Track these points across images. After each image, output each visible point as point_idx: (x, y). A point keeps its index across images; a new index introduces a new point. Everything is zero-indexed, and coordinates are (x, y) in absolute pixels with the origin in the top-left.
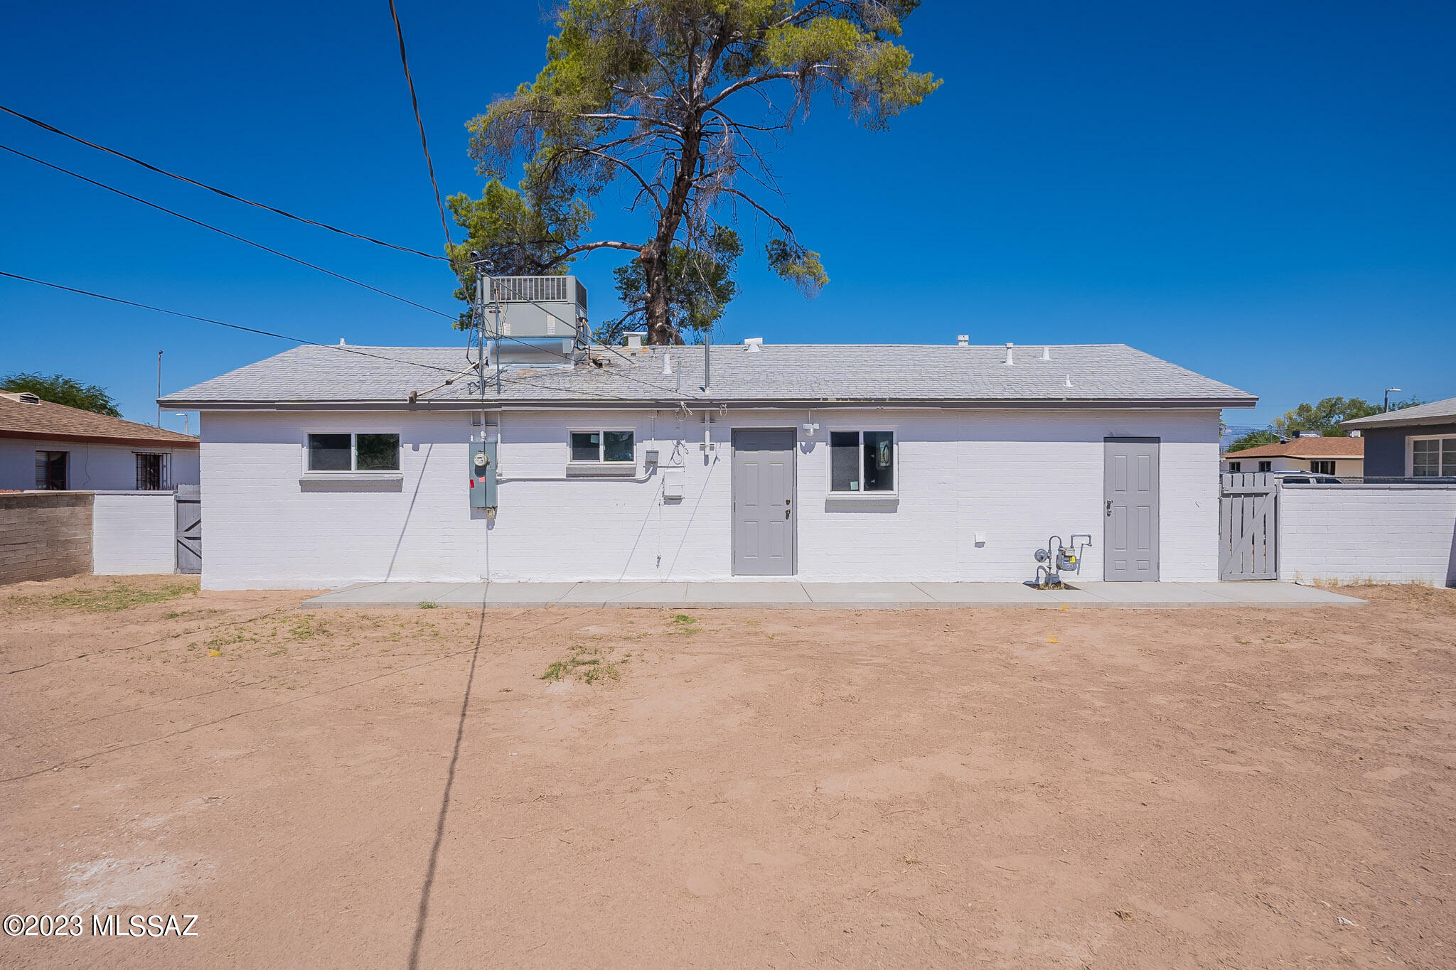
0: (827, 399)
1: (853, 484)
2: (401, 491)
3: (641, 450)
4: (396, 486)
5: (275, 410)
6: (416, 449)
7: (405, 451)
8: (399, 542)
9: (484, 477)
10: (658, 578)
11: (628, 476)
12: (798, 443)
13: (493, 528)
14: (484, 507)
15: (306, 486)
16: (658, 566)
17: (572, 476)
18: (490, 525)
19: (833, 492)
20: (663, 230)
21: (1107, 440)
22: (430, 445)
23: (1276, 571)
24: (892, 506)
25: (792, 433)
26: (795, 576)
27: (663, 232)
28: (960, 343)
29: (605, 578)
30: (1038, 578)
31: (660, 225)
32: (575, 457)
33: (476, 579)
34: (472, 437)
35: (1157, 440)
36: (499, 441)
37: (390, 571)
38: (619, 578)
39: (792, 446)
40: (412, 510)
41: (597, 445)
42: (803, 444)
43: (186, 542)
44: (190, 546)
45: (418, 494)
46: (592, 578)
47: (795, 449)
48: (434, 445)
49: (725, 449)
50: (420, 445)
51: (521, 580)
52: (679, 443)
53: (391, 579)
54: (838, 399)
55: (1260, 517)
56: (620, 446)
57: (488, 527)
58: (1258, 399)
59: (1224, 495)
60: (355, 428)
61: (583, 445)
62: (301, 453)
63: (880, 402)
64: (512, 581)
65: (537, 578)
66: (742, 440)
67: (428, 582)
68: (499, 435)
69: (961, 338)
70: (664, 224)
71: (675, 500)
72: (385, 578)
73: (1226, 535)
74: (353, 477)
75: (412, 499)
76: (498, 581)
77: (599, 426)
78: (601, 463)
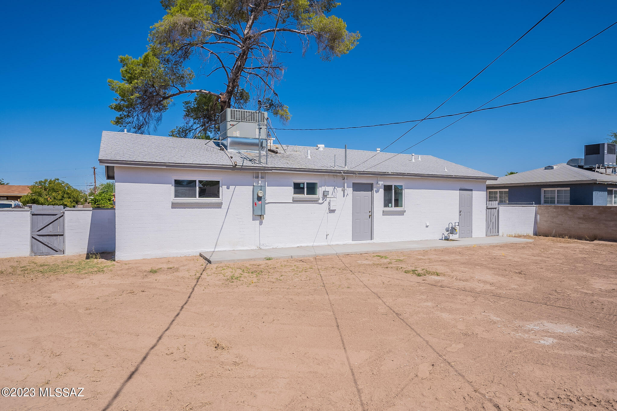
0: (388, 173)
1: (390, 205)
2: (221, 208)
3: (320, 190)
4: (219, 206)
5: (165, 167)
6: (228, 188)
7: (223, 189)
8: (220, 232)
9: (261, 202)
10: (326, 244)
11: (316, 201)
12: (374, 189)
13: (262, 224)
14: (259, 216)
15: (174, 206)
16: (326, 238)
17: (295, 201)
18: (261, 223)
19: (384, 208)
20: (230, 88)
21: (460, 190)
22: (235, 186)
23: (498, 233)
24: (402, 213)
25: (371, 185)
26: (372, 241)
27: (230, 89)
28: (377, 151)
29: (307, 245)
30: (442, 237)
31: (228, 86)
32: (295, 193)
33: (254, 248)
34: (255, 183)
35: (471, 190)
36: (266, 186)
37: (216, 246)
38: (312, 244)
39: (371, 190)
40: (226, 217)
41: (303, 188)
42: (376, 189)
43: (40, 239)
44: (41, 240)
45: (229, 209)
46: (303, 245)
47: (372, 191)
48: (236, 186)
49: (349, 191)
50: (230, 186)
51: (274, 247)
52: (335, 188)
53: (216, 250)
54: (392, 173)
55: (495, 216)
56: (312, 189)
57: (260, 224)
58: (498, 178)
59: (487, 208)
60: (198, 177)
61: (298, 188)
62: (171, 188)
63: (403, 174)
64: (270, 248)
65: (281, 246)
66: (357, 187)
67: (234, 250)
68: (267, 183)
69: (378, 149)
70: (231, 86)
71: (333, 211)
72: (214, 249)
73: (487, 221)
74: (197, 201)
75: (226, 211)
76: (264, 248)
77: (305, 180)
78: (305, 196)
